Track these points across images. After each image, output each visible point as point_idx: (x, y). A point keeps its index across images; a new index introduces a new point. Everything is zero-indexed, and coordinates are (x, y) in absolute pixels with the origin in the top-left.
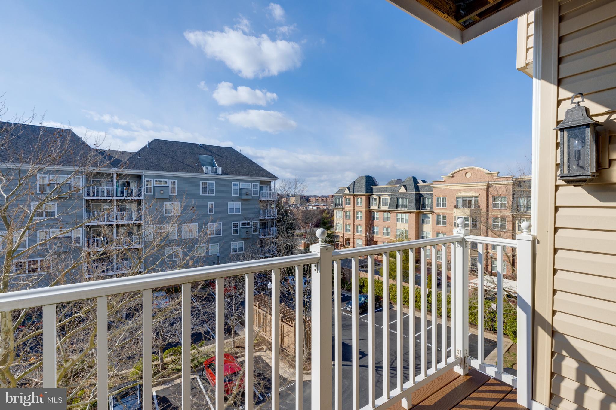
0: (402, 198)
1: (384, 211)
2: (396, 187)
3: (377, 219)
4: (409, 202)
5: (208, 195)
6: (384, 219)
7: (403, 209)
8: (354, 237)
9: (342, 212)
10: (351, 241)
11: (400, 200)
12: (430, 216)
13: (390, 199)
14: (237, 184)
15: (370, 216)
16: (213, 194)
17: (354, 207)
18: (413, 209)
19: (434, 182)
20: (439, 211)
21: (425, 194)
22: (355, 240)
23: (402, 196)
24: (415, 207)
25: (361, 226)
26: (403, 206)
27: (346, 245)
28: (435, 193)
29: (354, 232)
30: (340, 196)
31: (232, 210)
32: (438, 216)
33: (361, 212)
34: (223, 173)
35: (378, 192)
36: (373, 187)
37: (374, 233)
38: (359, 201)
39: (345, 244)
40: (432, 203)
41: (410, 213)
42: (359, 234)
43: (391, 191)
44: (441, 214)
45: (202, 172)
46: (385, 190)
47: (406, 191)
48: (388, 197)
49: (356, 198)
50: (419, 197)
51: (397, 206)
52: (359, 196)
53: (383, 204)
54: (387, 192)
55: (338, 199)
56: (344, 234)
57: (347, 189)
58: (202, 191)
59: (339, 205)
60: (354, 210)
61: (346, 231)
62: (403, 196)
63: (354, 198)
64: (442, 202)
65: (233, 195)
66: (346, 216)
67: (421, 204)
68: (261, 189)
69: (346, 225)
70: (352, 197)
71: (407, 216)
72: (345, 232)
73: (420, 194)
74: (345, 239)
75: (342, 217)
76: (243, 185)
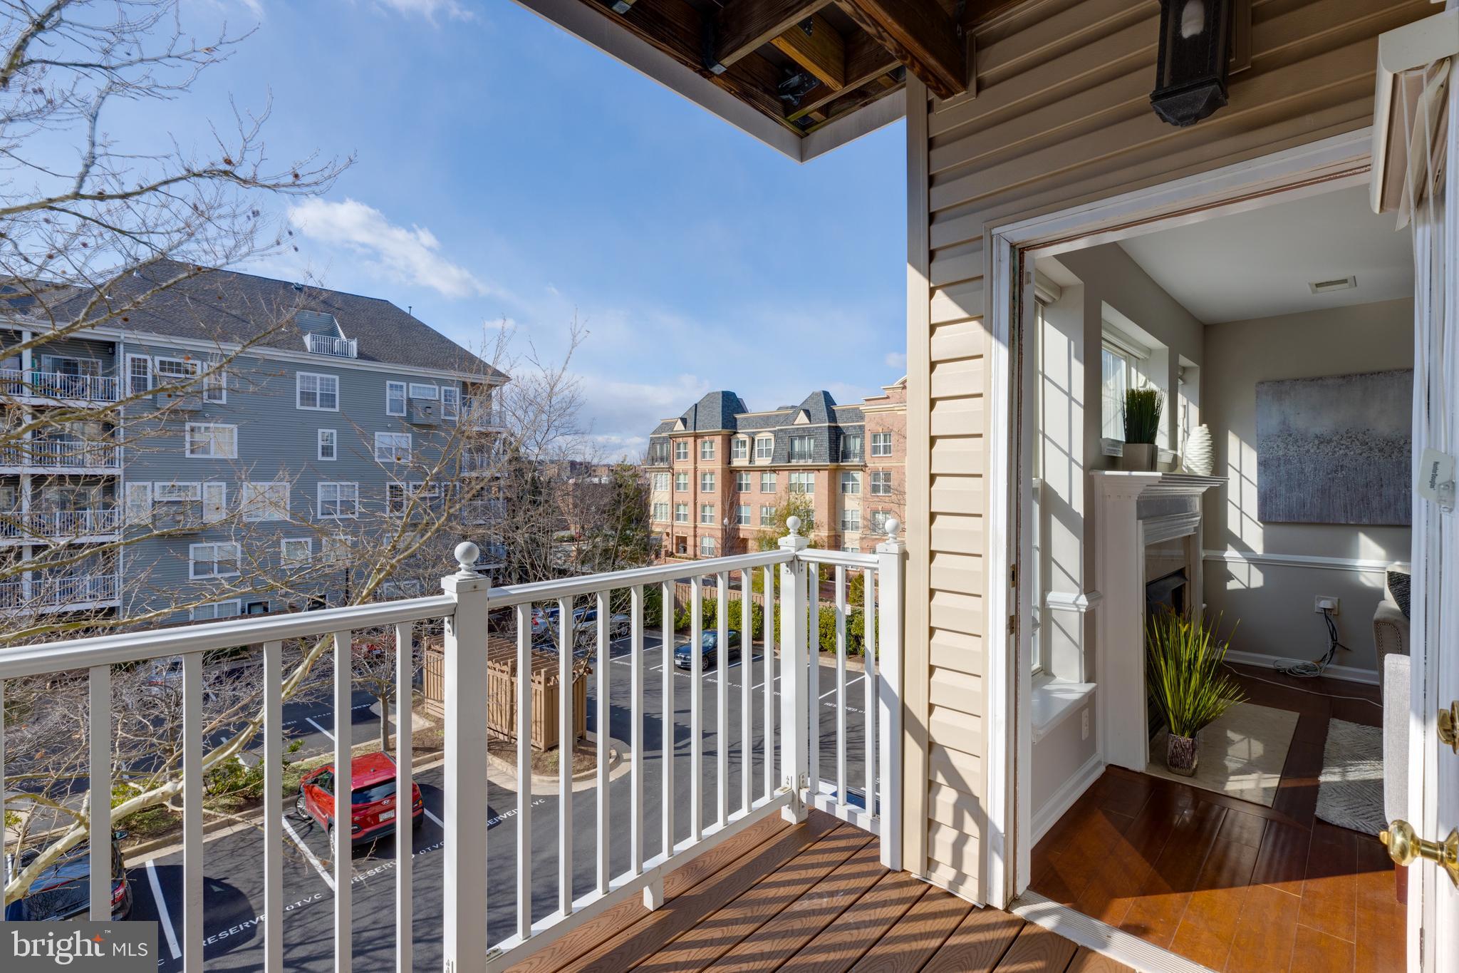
0: (802, 438)
1: (763, 470)
2: (787, 414)
3: (747, 489)
4: (816, 446)
5: (318, 408)
6: (762, 487)
7: (802, 462)
8: (695, 531)
9: (669, 475)
10: (690, 542)
11: (797, 443)
12: (859, 476)
13: (776, 441)
14: (402, 387)
15: (732, 480)
16: (334, 406)
17: (695, 463)
18: (824, 461)
19: (866, 400)
20: (877, 463)
21: (848, 427)
22: (698, 539)
23: (800, 433)
24: (827, 456)
25: (712, 506)
26: (802, 456)
27: (677, 552)
28: (870, 425)
29: (695, 521)
30: (664, 437)
31: (385, 452)
32: (876, 475)
33: (712, 473)
34: (361, 356)
35: (749, 426)
36: (737, 416)
37: (739, 522)
38: (707, 449)
39: (674, 551)
40: (862, 446)
41: (819, 470)
42: (707, 524)
43: (777, 423)
44: (881, 470)
45: (302, 347)
46: (766, 421)
47: (810, 420)
48: (771, 436)
49: (699, 441)
50: (836, 435)
51: (790, 457)
52: (707, 438)
53: (761, 454)
54: (767, 425)
55: (658, 447)
56: (673, 526)
57: (679, 422)
58: (302, 398)
59: (662, 459)
60: (696, 468)
61: (678, 519)
62: (803, 434)
63: (695, 441)
64: (882, 444)
65: (388, 413)
66: (678, 485)
67: (841, 449)
68: (466, 403)
69: (679, 505)
70: (691, 440)
71: (811, 478)
72: (676, 523)
73: (837, 427)
74: (674, 538)
75: (669, 487)
76: (416, 391)
